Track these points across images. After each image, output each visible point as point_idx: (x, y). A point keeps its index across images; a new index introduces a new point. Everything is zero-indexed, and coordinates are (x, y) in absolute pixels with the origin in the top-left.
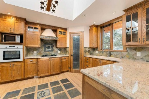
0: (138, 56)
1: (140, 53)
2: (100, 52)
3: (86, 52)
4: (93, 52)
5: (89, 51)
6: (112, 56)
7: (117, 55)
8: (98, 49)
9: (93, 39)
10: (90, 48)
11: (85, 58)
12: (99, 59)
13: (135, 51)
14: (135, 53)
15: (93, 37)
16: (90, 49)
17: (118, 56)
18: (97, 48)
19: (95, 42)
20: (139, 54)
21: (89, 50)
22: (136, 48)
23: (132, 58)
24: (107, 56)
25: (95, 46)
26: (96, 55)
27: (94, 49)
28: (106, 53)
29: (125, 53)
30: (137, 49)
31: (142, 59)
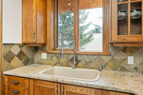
0: (129, 63)
1: (132, 57)
2: (51, 55)
3: (12, 58)
4: (34, 56)
5: (21, 55)
6: (80, 64)
7: (90, 62)
8: (47, 47)
9: (34, 20)
10: (24, 44)
11: (6, 79)
12: (58, 83)
13: (124, 54)
14: (124, 58)
15: (34, 14)
16: (24, 47)
17: (93, 65)
18: (44, 45)
19: (38, 29)
20: (131, 60)
21: (21, 51)
22: (126, 47)
23: (119, 69)
24: (68, 66)
25: (40, 40)
26: (42, 64)
27: (36, 49)
28: (65, 59)
29: (106, 59)
30: (127, 50)
31: (136, 68)
